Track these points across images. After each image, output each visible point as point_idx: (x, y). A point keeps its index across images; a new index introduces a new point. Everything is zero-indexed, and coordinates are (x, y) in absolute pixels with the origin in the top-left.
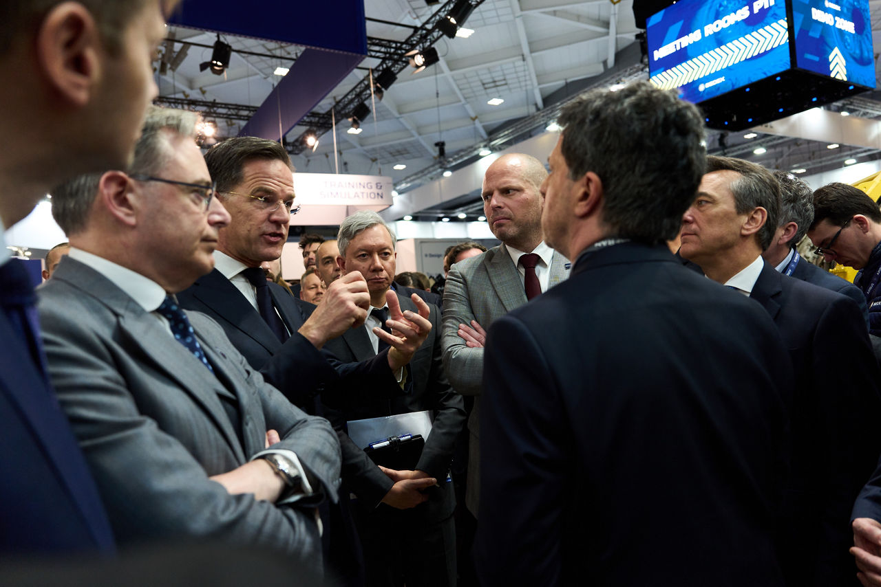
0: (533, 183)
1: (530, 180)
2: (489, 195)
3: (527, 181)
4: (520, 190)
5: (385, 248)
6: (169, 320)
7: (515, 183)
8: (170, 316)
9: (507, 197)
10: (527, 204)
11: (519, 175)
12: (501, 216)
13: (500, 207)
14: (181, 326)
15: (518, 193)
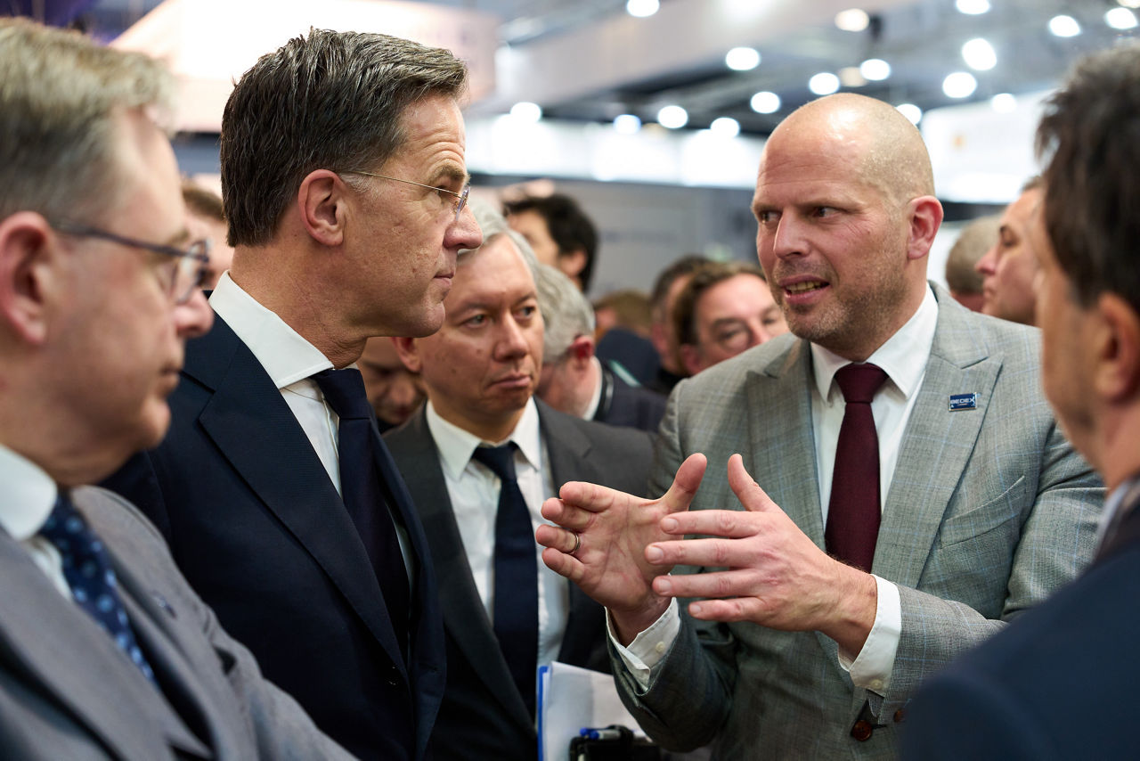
0: (887, 189)
1: (879, 182)
2: (769, 212)
3: (870, 184)
4: (849, 211)
5: (526, 298)
6: (63, 552)
7: (838, 193)
8: (63, 544)
9: (816, 223)
10: (868, 246)
11: (851, 172)
12: (801, 274)
13: (798, 254)
14: (89, 570)
15: (844, 219)
